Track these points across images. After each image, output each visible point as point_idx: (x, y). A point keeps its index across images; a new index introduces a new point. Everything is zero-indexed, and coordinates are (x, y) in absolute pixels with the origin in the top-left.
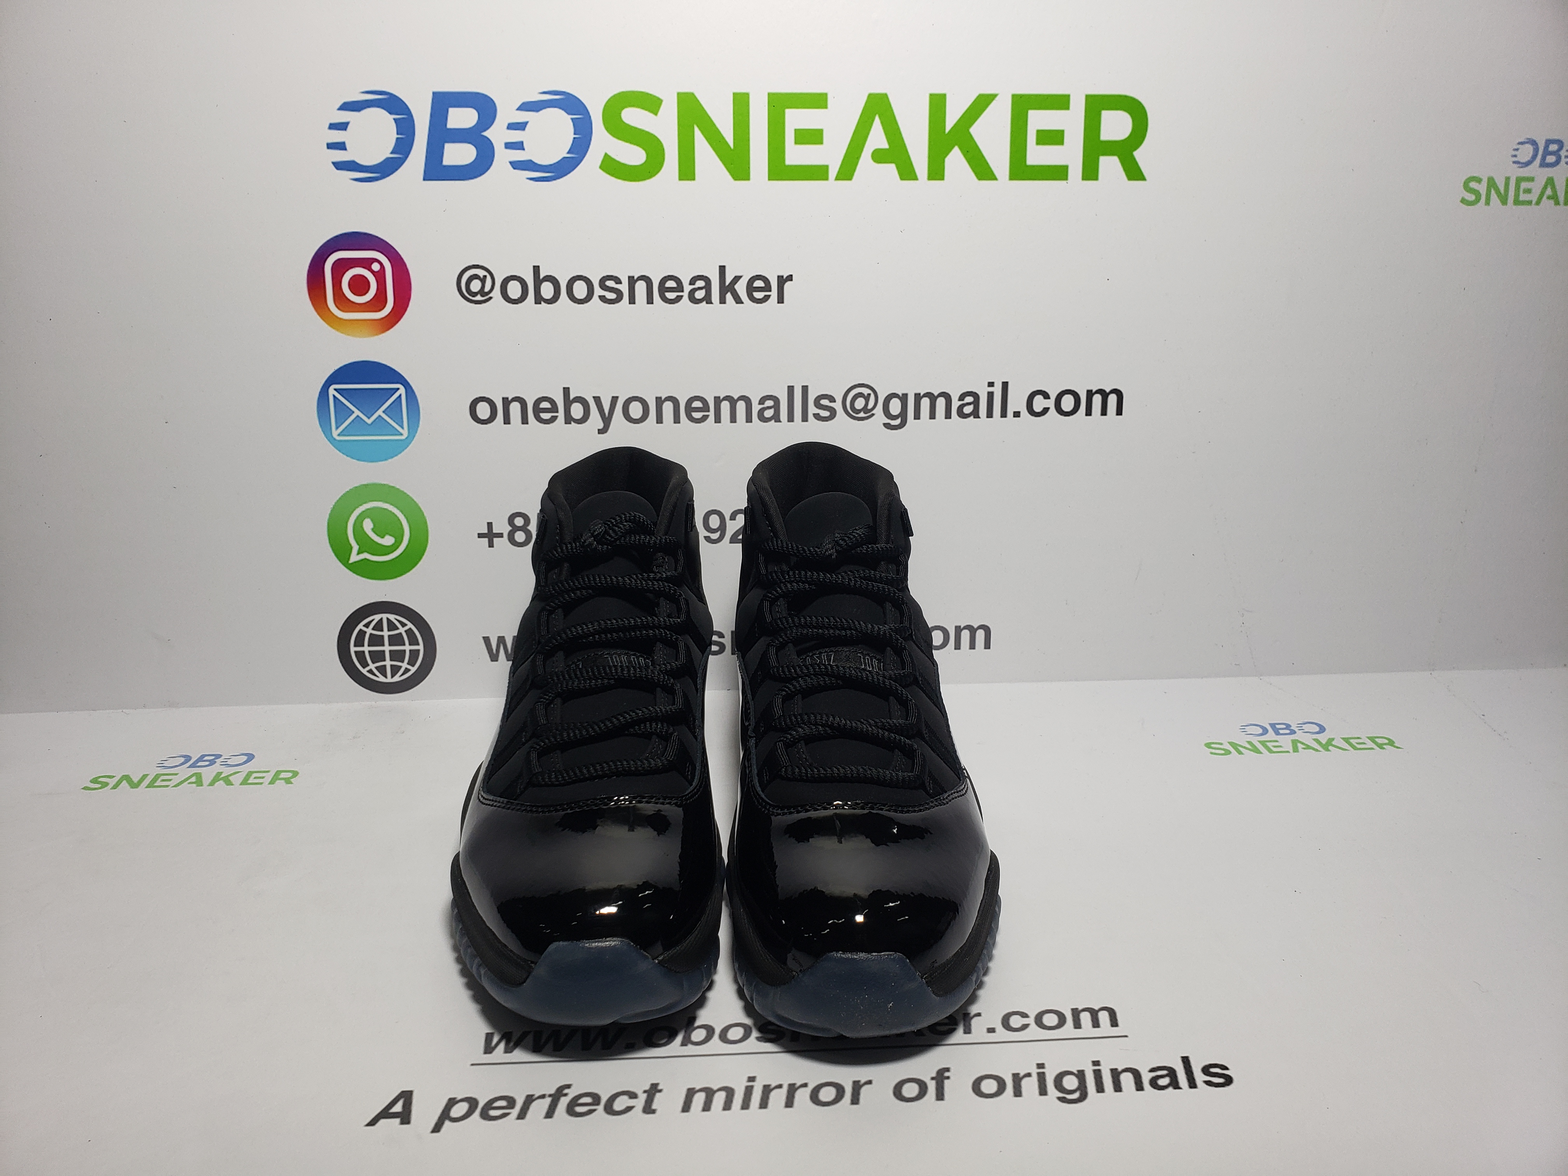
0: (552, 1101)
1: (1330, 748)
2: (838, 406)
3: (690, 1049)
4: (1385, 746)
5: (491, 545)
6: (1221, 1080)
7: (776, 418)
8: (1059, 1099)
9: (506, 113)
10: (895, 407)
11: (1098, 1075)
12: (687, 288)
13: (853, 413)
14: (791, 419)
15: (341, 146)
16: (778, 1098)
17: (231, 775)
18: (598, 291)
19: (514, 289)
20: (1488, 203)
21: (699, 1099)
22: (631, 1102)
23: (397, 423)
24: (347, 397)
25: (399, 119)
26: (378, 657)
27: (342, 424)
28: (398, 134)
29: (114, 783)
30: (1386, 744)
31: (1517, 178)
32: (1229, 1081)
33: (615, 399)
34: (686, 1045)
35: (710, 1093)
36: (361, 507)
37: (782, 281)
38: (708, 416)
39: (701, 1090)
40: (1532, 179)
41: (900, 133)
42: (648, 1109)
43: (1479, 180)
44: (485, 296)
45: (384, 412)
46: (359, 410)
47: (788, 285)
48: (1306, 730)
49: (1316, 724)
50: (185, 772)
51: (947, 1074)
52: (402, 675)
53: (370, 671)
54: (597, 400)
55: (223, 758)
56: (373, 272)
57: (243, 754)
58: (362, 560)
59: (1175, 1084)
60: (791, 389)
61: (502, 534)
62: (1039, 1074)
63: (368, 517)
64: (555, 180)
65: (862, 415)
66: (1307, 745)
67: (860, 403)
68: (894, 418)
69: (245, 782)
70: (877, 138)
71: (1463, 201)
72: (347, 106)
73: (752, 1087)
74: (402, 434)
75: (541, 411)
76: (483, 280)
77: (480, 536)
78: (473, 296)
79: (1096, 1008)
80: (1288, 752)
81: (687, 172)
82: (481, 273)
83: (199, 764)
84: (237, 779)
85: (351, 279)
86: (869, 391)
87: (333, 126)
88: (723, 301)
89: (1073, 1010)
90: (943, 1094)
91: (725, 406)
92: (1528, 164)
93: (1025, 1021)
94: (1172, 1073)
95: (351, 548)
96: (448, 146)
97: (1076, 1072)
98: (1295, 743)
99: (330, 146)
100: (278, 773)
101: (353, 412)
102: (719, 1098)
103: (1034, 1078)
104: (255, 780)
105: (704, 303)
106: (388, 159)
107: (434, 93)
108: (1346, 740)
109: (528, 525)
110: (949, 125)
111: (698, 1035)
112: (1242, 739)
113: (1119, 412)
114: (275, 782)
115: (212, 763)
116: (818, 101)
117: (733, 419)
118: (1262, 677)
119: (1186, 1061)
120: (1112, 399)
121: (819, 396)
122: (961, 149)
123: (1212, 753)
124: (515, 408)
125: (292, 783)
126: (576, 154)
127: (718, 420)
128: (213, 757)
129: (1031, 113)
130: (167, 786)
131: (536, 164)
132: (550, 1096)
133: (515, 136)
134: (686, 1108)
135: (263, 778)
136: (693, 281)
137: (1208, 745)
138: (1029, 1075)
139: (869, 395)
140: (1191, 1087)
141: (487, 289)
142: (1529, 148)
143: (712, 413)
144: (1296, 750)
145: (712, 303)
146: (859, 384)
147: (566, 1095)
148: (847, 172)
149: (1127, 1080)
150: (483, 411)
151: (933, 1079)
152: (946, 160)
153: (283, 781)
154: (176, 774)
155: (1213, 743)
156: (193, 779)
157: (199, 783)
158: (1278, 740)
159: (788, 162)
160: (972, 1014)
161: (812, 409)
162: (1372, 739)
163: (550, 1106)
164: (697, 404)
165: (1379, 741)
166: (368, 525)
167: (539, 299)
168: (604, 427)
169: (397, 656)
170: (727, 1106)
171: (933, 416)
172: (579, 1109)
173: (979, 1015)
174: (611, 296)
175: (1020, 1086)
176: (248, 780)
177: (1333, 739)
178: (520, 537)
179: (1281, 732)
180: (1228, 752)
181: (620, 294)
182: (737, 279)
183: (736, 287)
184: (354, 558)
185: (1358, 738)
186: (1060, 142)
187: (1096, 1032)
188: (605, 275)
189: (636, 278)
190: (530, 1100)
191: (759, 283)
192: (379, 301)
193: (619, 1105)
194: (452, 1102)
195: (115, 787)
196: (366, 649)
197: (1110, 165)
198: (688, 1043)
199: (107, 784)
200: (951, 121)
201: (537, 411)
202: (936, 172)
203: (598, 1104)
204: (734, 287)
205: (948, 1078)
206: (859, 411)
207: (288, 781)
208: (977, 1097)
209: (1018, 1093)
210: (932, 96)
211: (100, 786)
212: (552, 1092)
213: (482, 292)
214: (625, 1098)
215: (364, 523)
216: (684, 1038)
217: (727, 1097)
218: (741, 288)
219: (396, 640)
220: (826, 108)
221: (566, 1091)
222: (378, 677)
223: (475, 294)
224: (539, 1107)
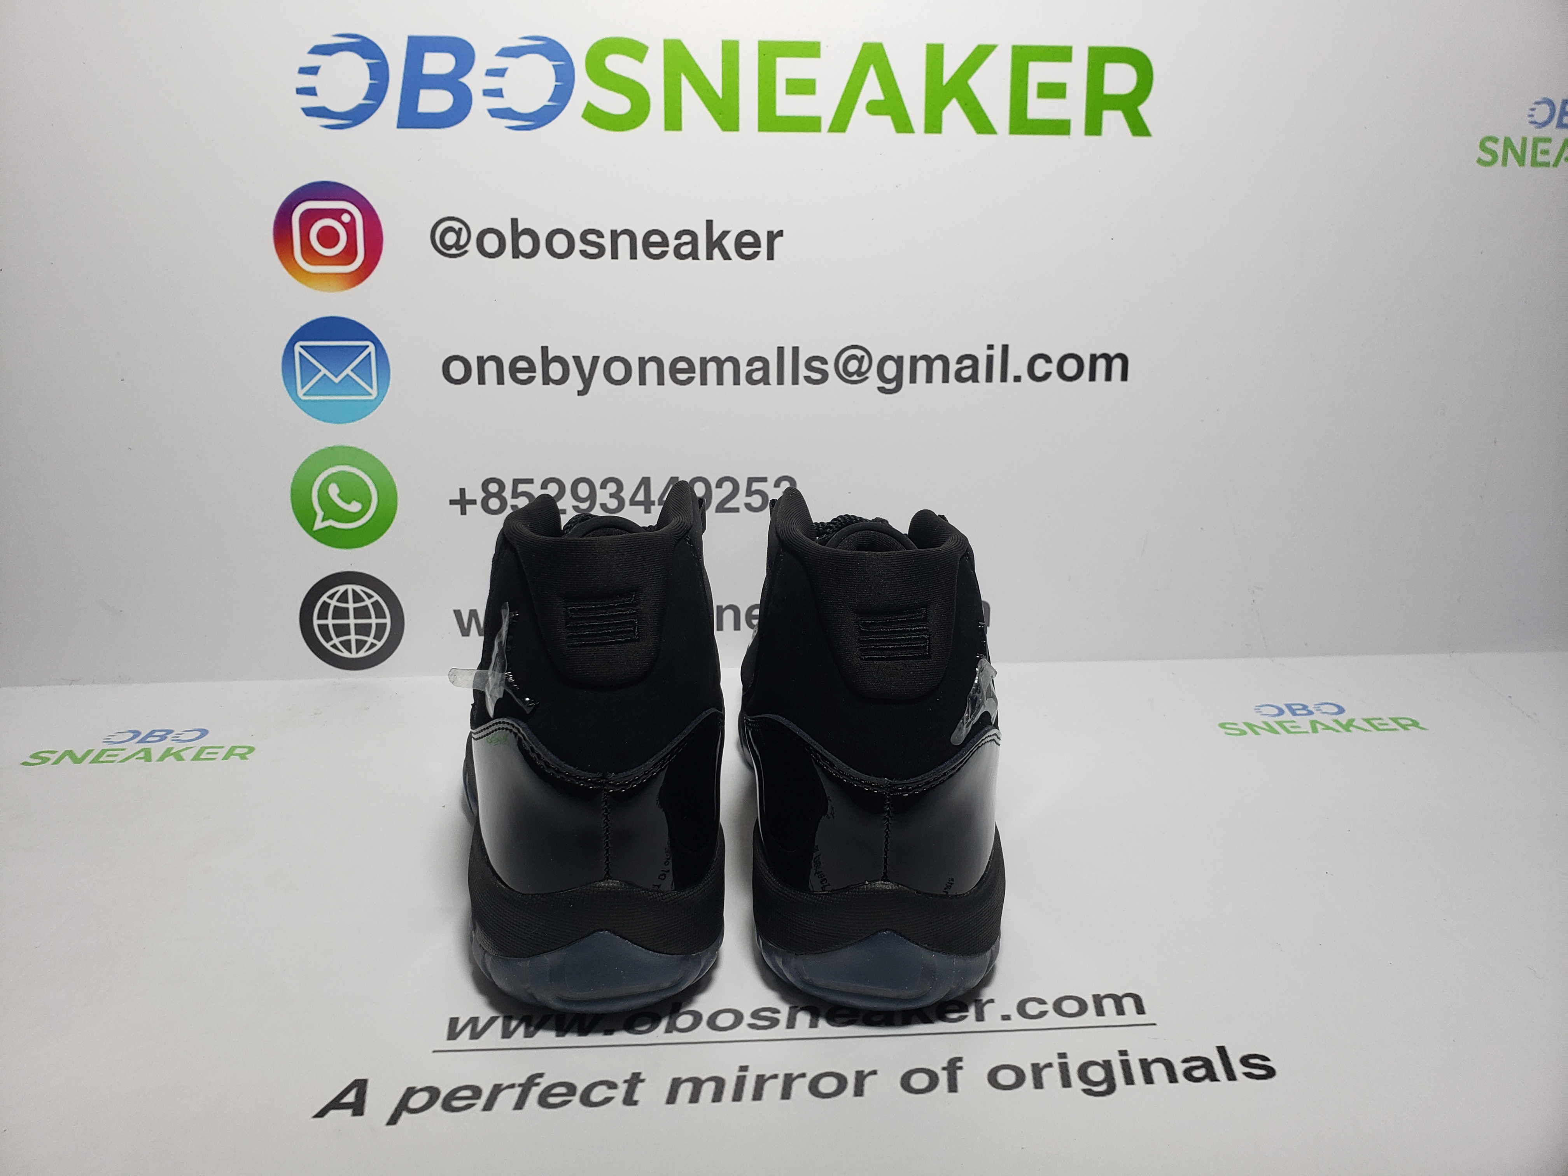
0: (523, 1091)
1: (1351, 728)
2: (830, 368)
3: (675, 1036)
4: (1409, 727)
5: (463, 512)
6: (1262, 1072)
7: (765, 380)
8: (1085, 1091)
9: (485, 59)
10: (890, 370)
11: (1126, 1065)
12: (673, 243)
13: (845, 376)
14: (780, 381)
15: (311, 91)
16: (773, 1089)
17: (181, 751)
18: (579, 245)
19: (492, 243)
20: (1505, 163)
21: (686, 1090)
22: (610, 1093)
23: (366, 383)
24: (315, 356)
25: (372, 64)
26: (341, 630)
27: (308, 383)
28: (371, 79)
29: (55, 759)
30: (1410, 725)
31: (1534, 139)
32: (1271, 1073)
33: (595, 359)
34: (671, 1032)
35: (697, 1084)
36: (326, 471)
37: (772, 236)
38: (693, 378)
39: (687, 1080)
40: (1548, 140)
41: (896, 84)
42: (629, 1100)
43: (1495, 140)
44: (460, 249)
45: (352, 370)
46: (326, 368)
47: (778, 241)
48: (1324, 711)
49: (1334, 705)
50: (134, 747)
51: (959, 1064)
52: (368, 649)
53: (334, 646)
54: (577, 359)
55: (174, 733)
56: (342, 223)
57: (195, 730)
58: (327, 528)
59: (1211, 1076)
60: (781, 350)
61: (475, 500)
62: (1060, 1064)
63: (334, 481)
64: (535, 128)
65: (855, 378)
66: (1325, 725)
67: (853, 366)
68: (889, 381)
69: (197, 758)
70: (872, 89)
71: (1480, 161)
72: (318, 50)
73: (744, 1077)
74: (370, 394)
75: (518, 370)
76: (458, 233)
77: (452, 502)
78: (448, 250)
79: (1120, 994)
80: (1307, 732)
81: (673, 122)
82: (456, 225)
83: (149, 739)
84: (188, 755)
85: (320, 230)
86: (863, 353)
87: (303, 71)
88: (710, 257)
89: (1094, 996)
90: (956, 1086)
91: (712, 367)
92: (1545, 124)
93: (1043, 1008)
94: (1207, 1064)
95: (316, 514)
96: (423, 93)
97: (1101, 1062)
98: (1313, 723)
99: (300, 91)
100: (233, 748)
101: (320, 371)
102: (708, 1089)
103: (1056, 1068)
104: (208, 755)
105: (691, 258)
106: (360, 105)
107: (410, 38)
108: (1368, 721)
109: (503, 491)
110: (946, 77)
111: (684, 1021)
112: (1257, 720)
113: (1124, 377)
114: (229, 757)
115: (163, 738)
116: (811, 50)
117: (720, 382)
118: (1273, 659)
119: (1222, 1051)
120: (1117, 364)
121: (810, 358)
122: (959, 101)
123: (1226, 733)
124: (491, 367)
125: (246, 759)
126: (558, 102)
127: (704, 382)
128: (164, 733)
129: (1033, 65)
130: (113, 762)
131: (515, 112)
132: (520, 1085)
133: (494, 83)
134: (672, 1099)
135: (217, 753)
136: (678, 236)
137: (1222, 726)
138: (1050, 1065)
139: (863, 357)
140: (1229, 1079)
141: (462, 242)
142: (1546, 108)
143: (697, 375)
144: (1315, 730)
145: (698, 259)
146: (852, 346)
147: (538, 1084)
148: (840, 124)
149: (1158, 1071)
150: (457, 369)
151: (944, 1069)
152: (945, 112)
153: (238, 757)
154: (123, 750)
155: (1229, 724)
156: (142, 755)
157: (148, 757)
158: (1295, 720)
159: (779, 113)
160: (985, 1000)
161: (803, 372)
162: (1395, 720)
163: (520, 1097)
164: (682, 365)
165: (1403, 722)
166: (334, 491)
167: (517, 253)
168: (584, 388)
169: (363, 630)
170: (717, 1097)
171: (929, 379)
172: (552, 1100)
173: (992, 1001)
174: (593, 250)
175: (1041, 1077)
176: (201, 755)
177: (1354, 720)
178: (494, 503)
179: (1298, 712)
180: (1245, 733)
181: (602, 249)
182: (725, 234)
183: (724, 242)
184: (319, 525)
185: (1380, 719)
186: (1062, 95)
187: (1121, 1020)
188: (586, 228)
189: (618, 232)
190: (497, 1089)
191: (748, 239)
192: (349, 254)
193: (597, 1095)
194: (411, 1092)
195: (56, 763)
196: (330, 622)
197: (1113, 120)
198: (673, 1030)
199: (48, 759)
200: (949, 71)
201: (514, 370)
202: (934, 125)
203: (574, 1094)
204: (721, 242)
205: (961, 1068)
206: (852, 374)
207: (243, 757)
208: (994, 1089)
209: (1038, 1084)
210: (929, 47)
211: (40, 761)
212: (523, 1081)
213: (457, 245)
214: (603, 1088)
215: (330, 487)
216: (669, 1023)
217: (716, 1087)
218: (729, 243)
219: (362, 613)
220: (819, 57)
221: (538, 1080)
222: (341, 651)
223: (449, 248)
224: (509, 1097)
